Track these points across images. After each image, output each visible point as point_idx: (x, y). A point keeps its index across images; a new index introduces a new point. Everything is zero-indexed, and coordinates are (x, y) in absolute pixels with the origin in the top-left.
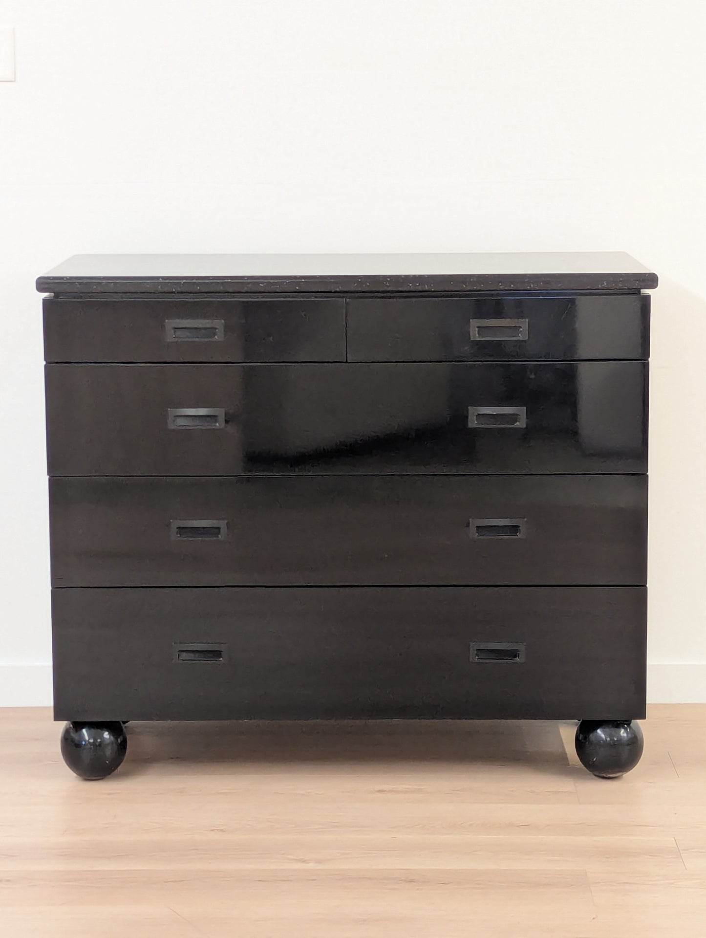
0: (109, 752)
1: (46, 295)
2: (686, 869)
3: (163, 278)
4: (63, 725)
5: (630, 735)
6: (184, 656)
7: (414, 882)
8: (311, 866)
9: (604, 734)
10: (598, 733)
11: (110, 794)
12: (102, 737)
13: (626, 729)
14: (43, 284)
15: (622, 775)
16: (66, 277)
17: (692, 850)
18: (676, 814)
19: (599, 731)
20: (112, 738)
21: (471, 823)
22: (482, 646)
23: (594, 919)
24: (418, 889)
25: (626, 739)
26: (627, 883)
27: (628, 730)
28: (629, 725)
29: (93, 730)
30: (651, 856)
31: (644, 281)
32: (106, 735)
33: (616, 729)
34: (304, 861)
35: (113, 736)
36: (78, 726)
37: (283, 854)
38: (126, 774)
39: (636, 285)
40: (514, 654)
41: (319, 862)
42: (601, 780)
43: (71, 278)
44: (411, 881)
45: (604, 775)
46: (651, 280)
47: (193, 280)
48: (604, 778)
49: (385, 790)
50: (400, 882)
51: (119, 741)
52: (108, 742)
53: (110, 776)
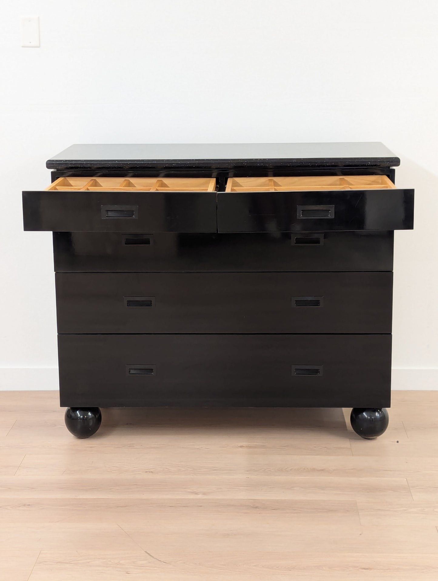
0: (91, 423)
1: (52, 170)
2: (413, 500)
3: (118, 161)
4: (65, 409)
5: (381, 416)
6: (132, 372)
7: (258, 508)
8: (200, 496)
9: (367, 415)
10: (364, 415)
11: (91, 447)
12: (87, 415)
13: (378, 412)
14: (50, 164)
15: (376, 437)
16: (63, 160)
17: (417, 487)
18: (407, 463)
19: (364, 414)
20: (93, 415)
21: (291, 468)
22: (298, 367)
23: (360, 534)
24: (260, 513)
25: (379, 417)
26: (379, 510)
27: (380, 412)
28: (380, 410)
29: (82, 412)
30: (393, 491)
31: (392, 162)
32: (90, 414)
33: (373, 413)
34: (196, 493)
35: (93, 414)
36: (74, 409)
37: (185, 488)
38: (101, 435)
39: (387, 164)
40: (317, 371)
41: (204, 494)
42: (365, 440)
43: (66, 161)
44: (257, 508)
45: (367, 438)
46: (396, 161)
47: (135, 162)
48: (366, 439)
49: (244, 446)
50: (250, 508)
51: (97, 416)
52: (90, 417)
53: (92, 436)
